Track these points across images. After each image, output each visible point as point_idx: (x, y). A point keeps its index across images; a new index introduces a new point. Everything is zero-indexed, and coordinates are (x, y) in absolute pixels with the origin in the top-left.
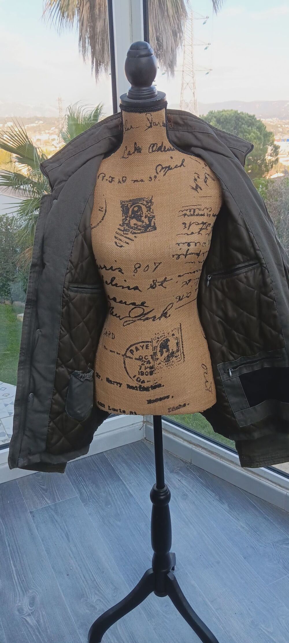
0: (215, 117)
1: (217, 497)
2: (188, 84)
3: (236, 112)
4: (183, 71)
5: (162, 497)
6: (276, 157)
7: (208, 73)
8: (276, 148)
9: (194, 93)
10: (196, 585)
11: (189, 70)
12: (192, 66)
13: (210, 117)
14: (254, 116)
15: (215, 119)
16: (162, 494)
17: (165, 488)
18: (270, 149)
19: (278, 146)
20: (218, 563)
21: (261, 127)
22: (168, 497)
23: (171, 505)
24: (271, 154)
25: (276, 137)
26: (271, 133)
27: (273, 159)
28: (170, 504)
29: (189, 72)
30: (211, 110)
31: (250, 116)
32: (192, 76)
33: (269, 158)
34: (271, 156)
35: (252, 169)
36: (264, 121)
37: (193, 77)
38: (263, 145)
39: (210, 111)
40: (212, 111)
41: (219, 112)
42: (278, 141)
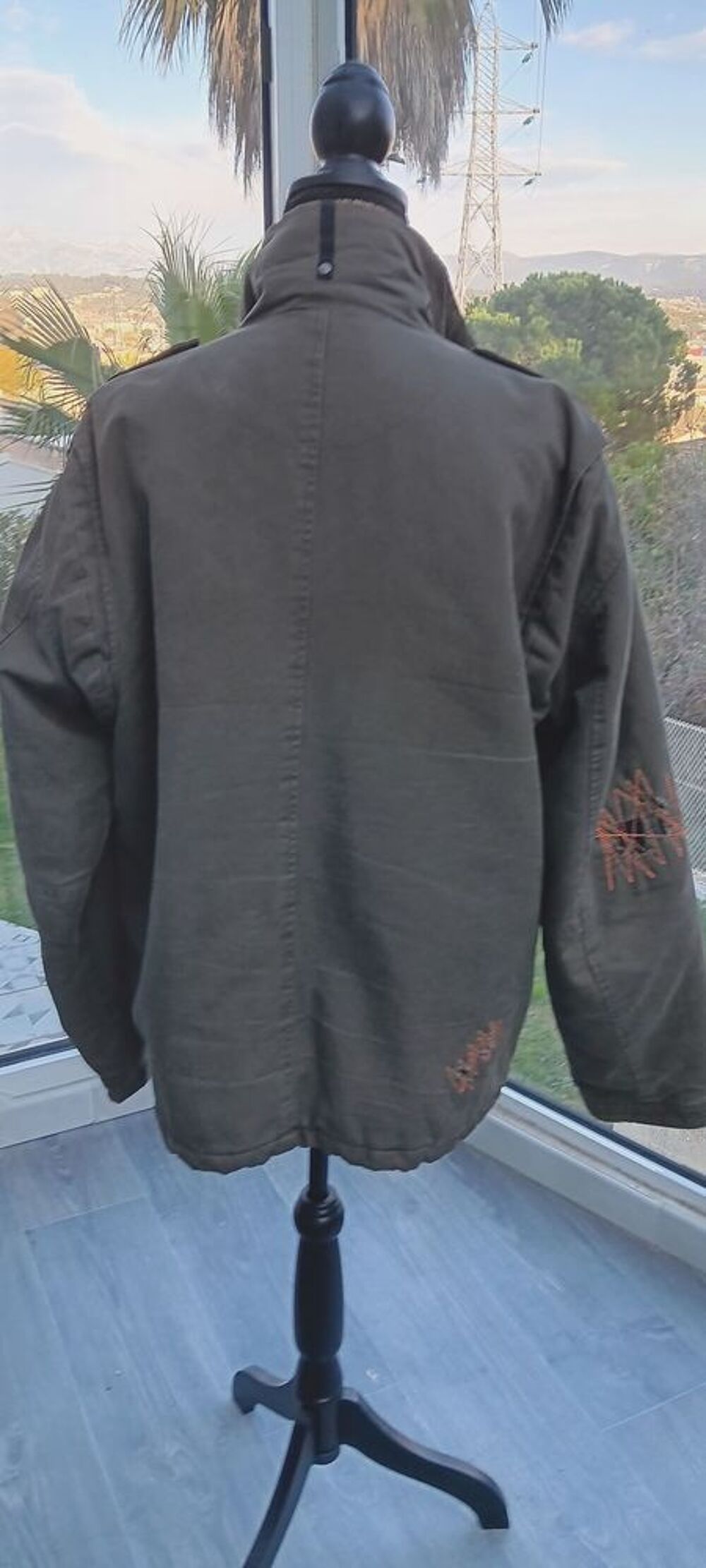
0: (543, 290)
1: (492, 1210)
2: (479, 207)
3: (595, 279)
4: (470, 176)
5: (323, 1220)
6: (690, 393)
7: (529, 182)
8: (691, 370)
9: (493, 230)
10: (425, 1425)
11: (484, 172)
12: (490, 164)
13: (530, 290)
14: (638, 290)
15: (542, 296)
16: (323, 1212)
17: (330, 1199)
18: (675, 372)
19: (696, 365)
20: (484, 1370)
21: (656, 318)
22: (337, 1219)
23: (345, 1238)
24: (677, 384)
25: (692, 344)
26: (679, 334)
27: (683, 396)
28: (343, 1238)
29: (485, 178)
30: (534, 272)
31: (629, 290)
32: (491, 188)
33: (673, 393)
34: (677, 389)
35: (629, 419)
36: (662, 303)
37: (493, 191)
38: (660, 363)
39: (531, 275)
40: (536, 275)
41: (553, 278)
42: (697, 353)
